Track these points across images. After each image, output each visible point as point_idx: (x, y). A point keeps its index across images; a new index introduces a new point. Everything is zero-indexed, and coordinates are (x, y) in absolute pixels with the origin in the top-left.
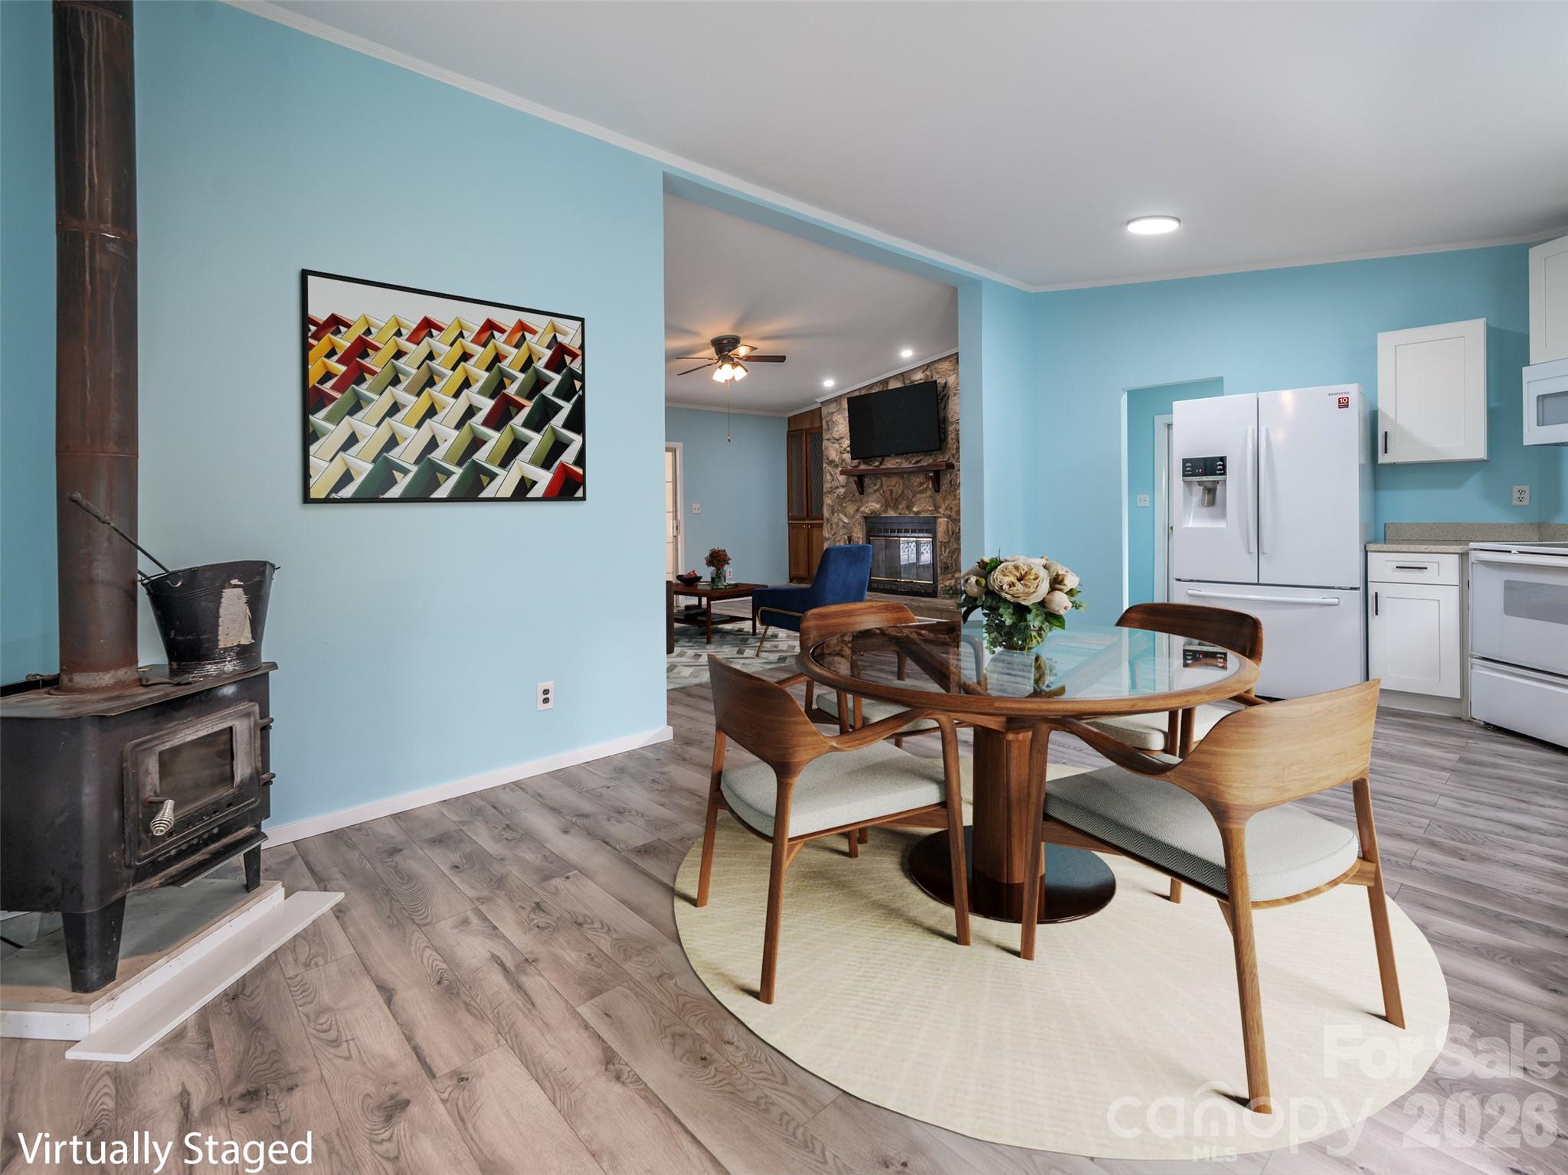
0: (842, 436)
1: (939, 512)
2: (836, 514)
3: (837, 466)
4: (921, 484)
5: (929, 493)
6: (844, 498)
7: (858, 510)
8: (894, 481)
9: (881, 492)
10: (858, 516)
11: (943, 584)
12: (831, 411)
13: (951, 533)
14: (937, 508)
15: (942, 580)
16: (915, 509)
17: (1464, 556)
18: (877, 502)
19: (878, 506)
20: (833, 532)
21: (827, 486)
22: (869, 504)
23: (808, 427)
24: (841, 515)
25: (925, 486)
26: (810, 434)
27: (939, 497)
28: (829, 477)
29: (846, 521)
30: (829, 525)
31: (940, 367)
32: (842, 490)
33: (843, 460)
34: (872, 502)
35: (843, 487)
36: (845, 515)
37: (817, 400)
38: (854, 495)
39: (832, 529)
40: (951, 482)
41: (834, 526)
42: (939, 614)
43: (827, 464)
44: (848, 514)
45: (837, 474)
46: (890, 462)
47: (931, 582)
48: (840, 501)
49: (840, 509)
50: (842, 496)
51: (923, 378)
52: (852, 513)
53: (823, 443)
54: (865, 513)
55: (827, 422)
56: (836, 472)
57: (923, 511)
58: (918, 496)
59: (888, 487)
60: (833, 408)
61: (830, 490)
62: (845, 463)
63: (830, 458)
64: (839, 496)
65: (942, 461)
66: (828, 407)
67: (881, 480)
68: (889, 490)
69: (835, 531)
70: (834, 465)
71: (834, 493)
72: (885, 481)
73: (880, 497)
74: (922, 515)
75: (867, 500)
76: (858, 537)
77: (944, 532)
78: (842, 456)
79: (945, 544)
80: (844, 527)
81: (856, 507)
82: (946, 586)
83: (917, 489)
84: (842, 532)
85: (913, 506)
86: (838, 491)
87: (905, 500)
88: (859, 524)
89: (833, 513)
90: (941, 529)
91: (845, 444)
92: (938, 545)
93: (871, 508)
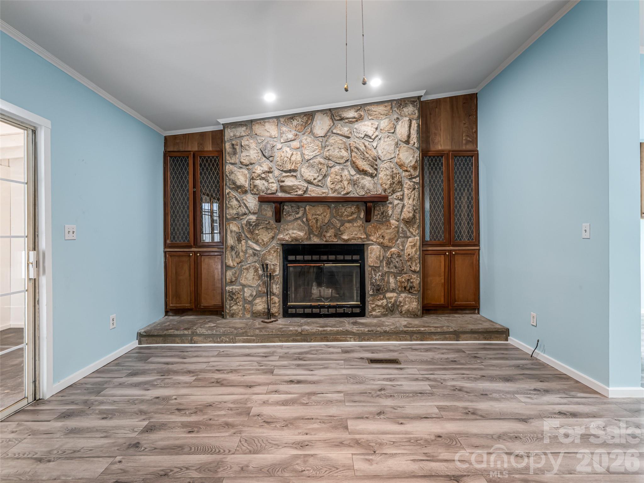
0: (252, 162)
1: (369, 240)
2: (243, 242)
3: (245, 192)
4: (352, 213)
5: (360, 223)
6: (257, 225)
7: (273, 238)
8: (320, 209)
9: (304, 220)
10: (274, 243)
11: (373, 304)
12: (238, 134)
13: (382, 258)
14: (368, 236)
15: (372, 300)
16: (345, 237)
18: (300, 230)
19: (302, 234)
20: (238, 260)
21: (231, 212)
22: (290, 232)
23: (196, 149)
24: (250, 243)
25: (355, 216)
26: (200, 157)
27: (370, 226)
28: (234, 203)
29: (258, 248)
30: (233, 253)
31: (374, 110)
32: (253, 218)
33: (255, 186)
34: (293, 229)
35: (254, 213)
36: (257, 242)
37: (217, 121)
38: (269, 222)
39: (238, 255)
40: (382, 213)
41: (241, 254)
42: (408, 337)
43: (232, 189)
44: (260, 241)
45: (246, 200)
46: (314, 192)
47: (359, 303)
48: (251, 228)
49: (249, 236)
50: (254, 224)
51: (357, 116)
52: (265, 240)
53: (227, 167)
54: (284, 240)
55: (233, 145)
56: (244, 198)
57: (354, 239)
58: (347, 225)
59: (313, 215)
60: (241, 131)
61: (236, 216)
62: (257, 190)
63: (238, 183)
64: (249, 223)
65: (376, 194)
66: (234, 129)
67: (305, 209)
68: (314, 219)
69: (242, 259)
70: (242, 191)
71: (241, 219)
72: (309, 210)
73: (302, 224)
74: (353, 242)
75: (286, 227)
76: (273, 265)
77: (377, 257)
78: (253, 182)
79: (375, 269)
80: (255, 255)
81: (271, 234)
82: (377, 306)
83: (346, 219)
84: (251, 259)
85: (342, 234)
86: (248, 218)
87: (332, 229)
88: (275, 251)
89: (239, 240)
90: (373, 255)
91: (259, 170)
92: (368, 269)
93: (293, 235)
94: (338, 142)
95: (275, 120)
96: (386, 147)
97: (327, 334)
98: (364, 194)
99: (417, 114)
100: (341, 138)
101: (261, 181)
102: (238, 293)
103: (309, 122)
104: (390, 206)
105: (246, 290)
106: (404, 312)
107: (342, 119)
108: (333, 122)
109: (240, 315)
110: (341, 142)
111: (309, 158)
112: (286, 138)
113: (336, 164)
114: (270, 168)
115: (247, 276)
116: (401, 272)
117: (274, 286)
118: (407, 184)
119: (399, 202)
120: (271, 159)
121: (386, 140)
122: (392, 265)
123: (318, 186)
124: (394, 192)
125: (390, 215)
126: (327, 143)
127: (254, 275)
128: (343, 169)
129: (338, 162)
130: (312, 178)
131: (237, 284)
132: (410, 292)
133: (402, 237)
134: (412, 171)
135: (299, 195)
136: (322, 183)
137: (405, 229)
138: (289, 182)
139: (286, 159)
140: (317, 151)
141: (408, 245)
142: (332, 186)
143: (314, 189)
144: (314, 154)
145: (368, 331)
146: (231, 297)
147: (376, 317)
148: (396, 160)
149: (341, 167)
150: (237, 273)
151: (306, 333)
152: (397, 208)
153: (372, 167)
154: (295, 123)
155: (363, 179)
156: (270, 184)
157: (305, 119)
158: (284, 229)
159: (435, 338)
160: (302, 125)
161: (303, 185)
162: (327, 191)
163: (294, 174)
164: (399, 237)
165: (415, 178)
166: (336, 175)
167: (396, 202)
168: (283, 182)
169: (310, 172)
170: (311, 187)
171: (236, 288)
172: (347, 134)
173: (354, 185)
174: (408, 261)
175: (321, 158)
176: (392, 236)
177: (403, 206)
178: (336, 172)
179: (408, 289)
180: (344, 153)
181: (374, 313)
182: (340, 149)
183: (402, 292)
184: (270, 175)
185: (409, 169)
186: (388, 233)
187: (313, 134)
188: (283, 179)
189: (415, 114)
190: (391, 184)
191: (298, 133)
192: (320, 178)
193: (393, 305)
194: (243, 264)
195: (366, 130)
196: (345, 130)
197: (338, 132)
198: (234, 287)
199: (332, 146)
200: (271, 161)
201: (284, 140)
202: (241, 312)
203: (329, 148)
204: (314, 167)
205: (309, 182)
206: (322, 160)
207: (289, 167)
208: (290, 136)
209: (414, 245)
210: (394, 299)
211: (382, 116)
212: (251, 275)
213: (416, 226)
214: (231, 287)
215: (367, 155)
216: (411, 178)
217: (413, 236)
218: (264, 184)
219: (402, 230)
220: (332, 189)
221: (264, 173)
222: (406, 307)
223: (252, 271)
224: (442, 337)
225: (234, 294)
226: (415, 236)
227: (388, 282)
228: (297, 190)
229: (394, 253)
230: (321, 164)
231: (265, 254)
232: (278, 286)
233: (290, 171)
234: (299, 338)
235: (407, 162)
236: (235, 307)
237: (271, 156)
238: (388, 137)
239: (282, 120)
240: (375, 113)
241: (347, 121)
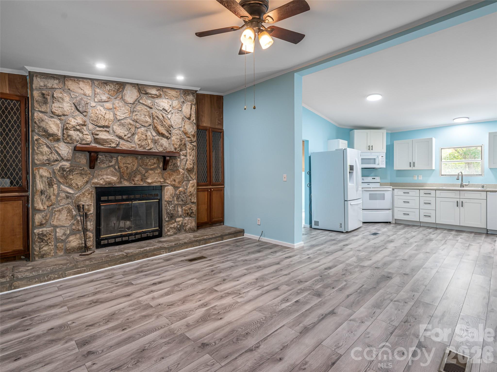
0: (66, 114)
1: (166, 183)
2: (55, 186)
3: (58, 140)
5: (159, 171)
6: (71, 171)
7: (87, 182)
8: (130, 159)
9: (117, 167)
10: (88, 187)
11: (168, 227)
12: (50, 85)
13: (173, 195)
14: (165, 180)
15: (167, 225)
16: (149, 181)
18: (114, 175)
19: (115, 179)
20: (49, 203)
21: (39, 158)
22: (105, 177)
24: (63, 187)
25: (156, 165)
27: (166, 173)
28: (45, 149)
29: (71, 191)
30: (44, 197)
31: (169, 92)
32: (66, 164)
33: (69, 136)
34: (107, 175)
35: (67, 160)
36: (70, 186)
37: (26, 67)
38: (83, 168)
39: (49, 199)
40: (174, 164)
41: (53, 197)
42: (198, 243)
43: (41, 136)
44: (74, 185)
45: (59, 148)
46: (125, 146)
47: (158, 228)
48: (65, 173)
49: (61, 180)
50: (68, 170)
51: (158, 94)
52: (79, 184)
53: (36, 114)
54: (98, 184)
55: (43, 94)
56: (56, 145)
57: (155, 182)
58: (151, 172)
59: (124, 164)
60: (54, 83)
61: (47, 162)
62: (71, 139)
63: (50, 131)
64: (62, 169)
65: (170, 151)
66: (44, 80)
67: (117, 158)
68: (125, 167)
69: (53, 202)
70: (54, 139)
71: (53, 165)
72: (120, 159)
73: (114, 171)
74: (155, 184)
75: (100, 173)
76: (88, 205)
77: (171, 195)
78: (67, 132)
79: (169, 202)
80: (67, 197)
81: (86, 179)
82: (171, 228)
83: (149, 167)
84: (64, 202)
85: (147, 179)
86: (61, 164)
87: (139, 174)
88: (89, 194)
89: (50, 184)
90: (168, 193)
91: (73, 122)
92: (164, 203)
93: (108, 180)
94: (144, 110)
95: (90, 81)
96: (176, 120)
97: (147, 252)
98: (162, 150)
99: (195, 102)
100: (146, 107)
101: (75, 132)
102: (50, 234)
103: (121, 90)
104: (179, 159)
105: (58, 230)
106: (187, 230)
107: (147, 94)
108: (140, 94)
109: (51, 254)
110: (146, 110)
111: (120, 118)
112: (100, 98)
113: (141, 126)
114: (85, 122)
115: (60, 217)
116: (185, 204)
117: (89, 223)
118: (189, 146)
119: (184, 157)
120: (85, 114)
121: (176, 114)
122: (180, 200)
123: (128, 141)
124: (181, 150)
125: (179, 166)
126: (135, 109)
127: (67, 216)
128: (147, 131)
129: (143, 125)
130: (123, 135)
131: (47, 226)
132: (191, 216)
133: (186, 181)
134: (192, 137)
135: (112, 147)
136: (131, 140)
137: (188, 175)
138: (103, 136)
139: (100, 116)
140: (127, 114)
141: (190, 185)
142: (139, 143)
143: (124, 143)
144: (125, 116)
145: (175, 244)
146: (40, 239)
147: (171, 235)
148: (182, 129)
149: (146, 129)
150: (48, 216)
151: (131, 255)
152: (183, 161)
153: (168, 131)
154: (108, 88)
155: (162, 139)
156: (85, 136)
157: (117, 87)
158: (99, 175)
159: (212, 241)
160: (114, 91)
161: (116, 139)
162: (135, 146)
163: (107, 130)
164: (184, 180)
165: (193, 142)
166: (142, 135)
167: (182, 157)
168: (98, 135)
169: (121, 129)
170: (122, 142)
171: (45, 230)
172: (150, 105)
173: (155, 143)
174: (189, 196)
175: (131, 119)
176: (180, 180)
177: (187, 160)
178: (142, 132)
179: (189, 215)
180: (148, 119)
181: (169, 233)
182: (145, 115)
183: (186, 217)
184: (84, 127)
185: (190, 136)
186: (178, 178)
187: (124, 100)
188: (98, 133)
189: (194, 101)
190: (180, 145)
191: (111, 97)
192: (129, 135)
193: (181, 226)
194: (54, 206)
195: (164, 105)
196: (149, 102)
197: (144, 103)
198: (45, 229)
199: (139, 112)
200: (85, 116)
201: (97, 100)
202: (52, 252)
203: (136, 113)
204: (125, 126)
205: (120, 138)
206: (131, 122)
207: (103, 123)
208: (104, 98)
209: (193, 186)
210: (181, 222)
211: (174, 98)
212: (64, 215)
213: (194, 173)
214: (41, 230)
215: (165, 123)
216: (191, 142)
217: (192, 180)
218: (78, 135)
219: (186, 176)
220: (139, 145)
221: (79, 125)
222: (189, 226)
223: (65, 213)
224: (215, 240)
225: (45, 235)
226: (193, 180)
227: (178, 211)
228: (111, 143)
229: (181, 191)
230: (131, 124)
231: (79, 197)
232: (92, 223)
233: (103, 127)
235: (189, 131)
236: (46, 248)
237: (85, 112)
238: (178, 113)
239: (96, 83)
240: (169, 95)
241: (150, 96)
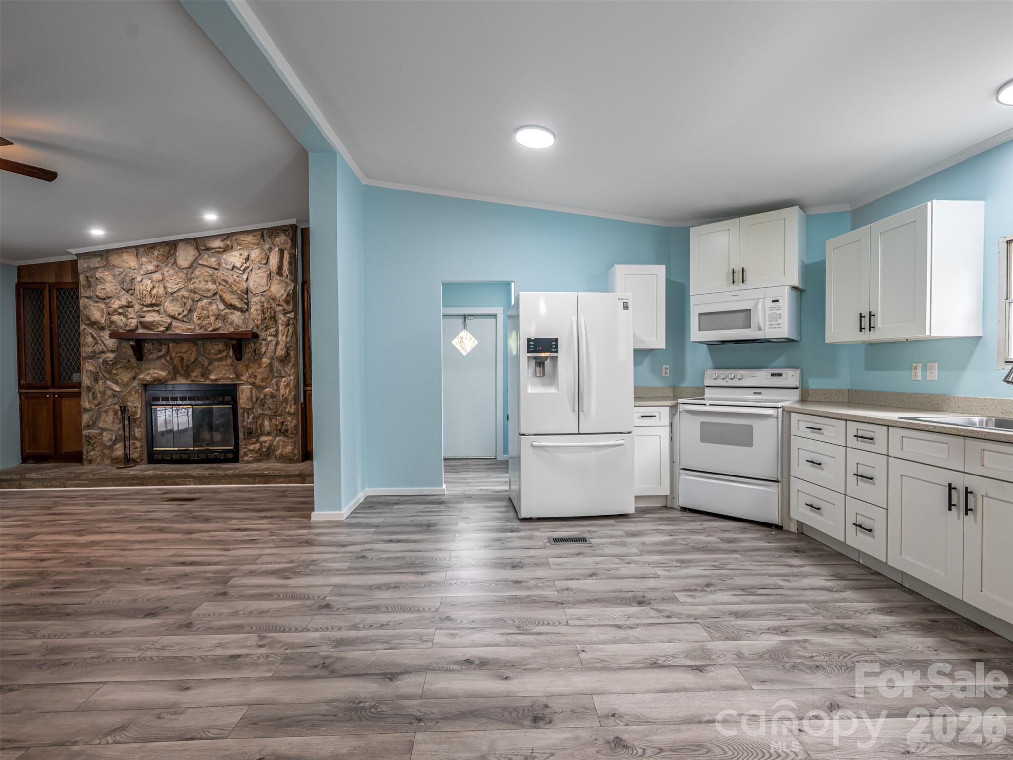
0: (109, 295)
1: (241, 380)
2: (100, 383)
3: (103, 328)
4: (220, 352)
5: (229, 361)
6: (114, 364)
7: (134, 378)
8: (184, 348)
9: (168, 358)
10: (135, 383)
11: (246, 448)
12: (92, 265)
13: (254, 399)
14: (238, 375)
15: (245, 445)
16: (212, 377)
17: (674, 408)
18: (162, 369)
19: (164, 373)
20: (96, 402)
21: (86, 351)
22: (152, 371)
23: (53, 280)
24: (109, 383)
25: (224, 354)
26: (57, 290)
27: (240, 365)
28: (89, 340)
29: (117, 389)
30: (90, 395)
31: (242, 239)
32: (111, 356)
33: (112, 322)
34: (155, 368)
35: (112, 351)
36: (116, 383)
37: (70, 251)
38: (129, 361)
39: (95, 398)
40: (255, 351)
41: (99, 395)
43: (87, 325)
44: (119, 381)
45: (104, 337)
46: (179, 328)
47: (232, 448)
48: (108, 367)
49: (107, 376)
50: (111, 363)
51: (222, 246)
52: (125, 380)
53: (81, 301)
54: (145, 381)
55: (87, 277)
56: (102, 334)
57: (222, 378)
58: (216, 363)
59: (177, 353)
60: (96, 262)
61: (92, 354)
62: (116, 326)
63: (93, 319)
64: (105, 362)
65: (246, 331)
66: (87, 260)
67: (168, 346)
68: (178, 357)
69: (100, 400)
70: (98, 327)
71: (99, 358)
72: (172, 347)
73: (166, 363)
74: (221, 382)
75: (147, 367)
76: (134, 407)
77: (248, 398)
78: (110, 318)
79: (248, 411)
80: (114, 396)
81: (131, 374)
82: (250, 450)
83: (214, 357)
84: (110, 401)
85: (210, 374)
86: (105, 356)
87: (199, 368)
88: (136, 393)
89: (96, 380)
90: (244, 396)
91: (116, 304)
92: (240, 411)
93: (155, 375)
94: (204, 274)
95: (134, 250)
96: (257, 280)
98: (233, 330)
99: (290, 244)
100: (208, 269)
101: (119, 316)
102: (96, 438)
103: (172, 252)
104: (264, 343)
105: (105, 434)
106: (278, 457)
107: (208, 249)
108: (199, 252)
109: (98, 461)
110: (207, 274)
111: (173, 291)
112: (146, 269)
113: (202, 297)
114: (129, 302)
115: (107, 419)
116: (276, 414)
117: (136, 430)
118: (282, 319)
119: (273, 338)
120: (131, 292)
121: (257, 271)
122: (265, 407)
123: (183, 321)
124: (267, 328)
125: (263, 353)
126: (193, 275)
127: (113, 418)
128: (210, 303)
129: (205, 295)
130: (177, 313)
131: (95, 428)
132: (286, 436)
133: (277, 377)
134: (285, 305)
135: (160, 332)
136: (188, 319)
137: (280, 367)
138: (151, 317)
139: (145, 292)
140: (181, 283)
141: (282, 384)
142: (199, 322)
143: (179, 324)
144: (178, 287)
146: (87, 441)
147: (248, 462)
148: (268, 293)
149: (209, 301)
150: (95, 417)
152: (270, 345)
153: (242, 300)
154: (156, 253)
155: (232, 314)
156: (130, 320)
157: (167, 248)
158: (146, 369)
159: (278, 480)
160: (164, 255)
161: (165, 320)
162: (193, 327)
163: (157, 309)
164: (273, 377)
165: (290, 312)
166: (203, 310)
167: (269, 339)
168: (144, 317)
169: (174, 306)
170: (174, 323)
171: (93, 432)
172: (214, 265)
173: (224, 320)
174: (282, 402)
175: (187, 290)
176: (265, 375)
177: (277, 343)
178: (202, 306)
179: (284, 433)
180: (211, 286)
181: (246, 458)
182: (207, 281)
183: (277, 435)
184: (130, 310)
185: (282, 303)
186: (261, 372)
187: (177, 265)
188: (144, 314)
189: (288, 244)
190: (262, 320)
191: (160, 264)
192: (185, 313)
193: (268, 449)
194: (101, 406)
195: (233, 261)
196: (213, 261)
197: (205, 263)
198: (92, 431)
199: (197, 278)
200: (131, 295)
201: (144, 272)
202: (99, 459)
203: (195, 280)
204: (178, 301)
205: (173, 317)
206: (186, 294)
207: (149, 301)
208: (151, 267)
209: (288, 385)
210: (268, 443)
211: (252, 246)
212: (110, 417)
213: (291, 364)
214: (88, 431)
215: (235, 289)
216: (285, 313)
217: (287, 376)
218: (122, 320)
219: (277, 369)
220: (198, 325)
221: (121, 308)
222: (280, 451)
223: (111, 413)
224: (286, 480)
225: (90, 438)
226: (290, 375)
227: (262, 425)
228: (158, 326)
229: (267, 394)
230: (185, 298)
231: (125, 396)
232: (140, 430)
233: (152, 305)
234: (135, 482)
235: (279, 295)
236: (92, 453)
237: (131, 290)
238: (259, 269)
239: (142, 250)
240: (244, 242)
241: (213, 251)
